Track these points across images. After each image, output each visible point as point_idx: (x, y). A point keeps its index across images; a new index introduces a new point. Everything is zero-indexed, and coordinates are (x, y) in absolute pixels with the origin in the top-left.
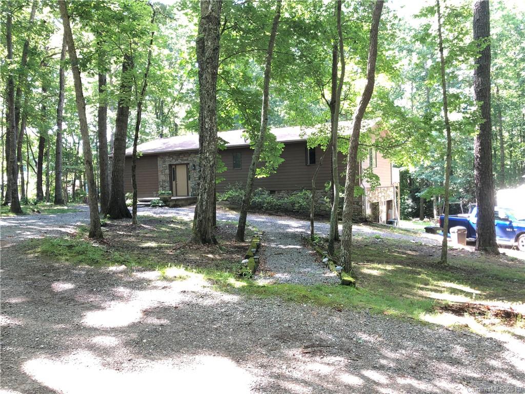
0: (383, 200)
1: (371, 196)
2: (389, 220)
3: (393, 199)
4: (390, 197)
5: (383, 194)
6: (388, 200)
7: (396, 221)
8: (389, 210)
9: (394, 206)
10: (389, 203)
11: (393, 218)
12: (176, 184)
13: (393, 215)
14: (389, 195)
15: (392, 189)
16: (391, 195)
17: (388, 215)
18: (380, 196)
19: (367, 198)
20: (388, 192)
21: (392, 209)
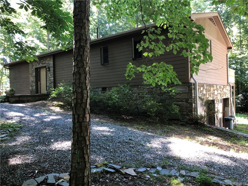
0: (219, 98)
1: (204, 92)
2: (225, 117)
3: (229, 97)
4: (227, 96)
5: (219, 91)
6: (224, 97)
7: (233, 118)
8: (226, 108)
9: (231, 103)
10: (225, 101)
11: (230, 115)
12: (40, 84)
13: (230, 113)
14: (225, 94)
15: (228, 88)
16: (227, 93)
17: (224, 113)
18: (216, 93)
19: (199, 95)
20: (225, 90)
21: (229, 107)
